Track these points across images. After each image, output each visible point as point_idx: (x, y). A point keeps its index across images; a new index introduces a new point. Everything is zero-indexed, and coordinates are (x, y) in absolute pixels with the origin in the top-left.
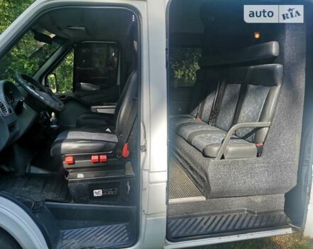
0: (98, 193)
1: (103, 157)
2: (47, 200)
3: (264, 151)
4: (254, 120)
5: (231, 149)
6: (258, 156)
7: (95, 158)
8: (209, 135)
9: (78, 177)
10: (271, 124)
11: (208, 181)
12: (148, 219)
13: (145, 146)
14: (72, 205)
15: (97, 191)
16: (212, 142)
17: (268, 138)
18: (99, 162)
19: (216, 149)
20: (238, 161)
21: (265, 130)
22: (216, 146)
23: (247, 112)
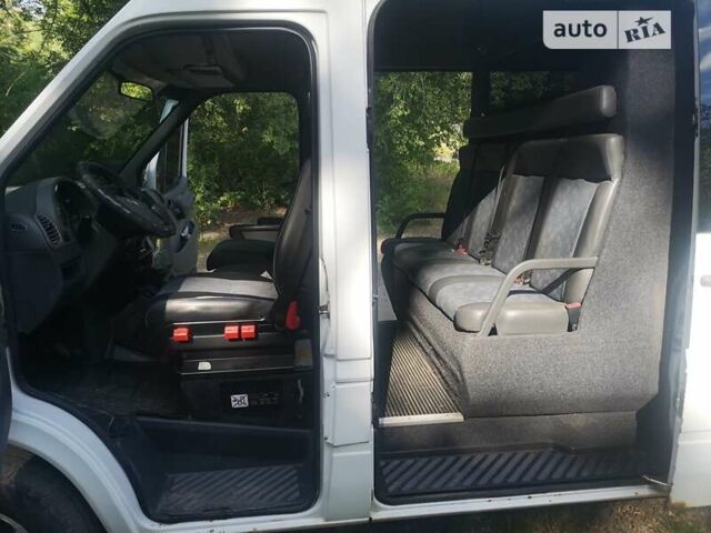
0: (239, 401)
1: (248, 330)
2: (140, 414)
3: (582, 320)
4: (565, 254)
5: (511, 314)
6: (570, 330)
7: (231, 330)
8: (472, 285)
9: (200, 368)
10: (597, 262)
11: (463, 380)
12: (335, 455)
13: (326, 307)
14: (189, 423)
15: (238, 397)
16: (475, 299)
17: (592, 292)
18: (240, 339)
19: (479, 314)
20: (526, 340)
21: (586, 274)
22: (480, 309)
23: (552, 236)
